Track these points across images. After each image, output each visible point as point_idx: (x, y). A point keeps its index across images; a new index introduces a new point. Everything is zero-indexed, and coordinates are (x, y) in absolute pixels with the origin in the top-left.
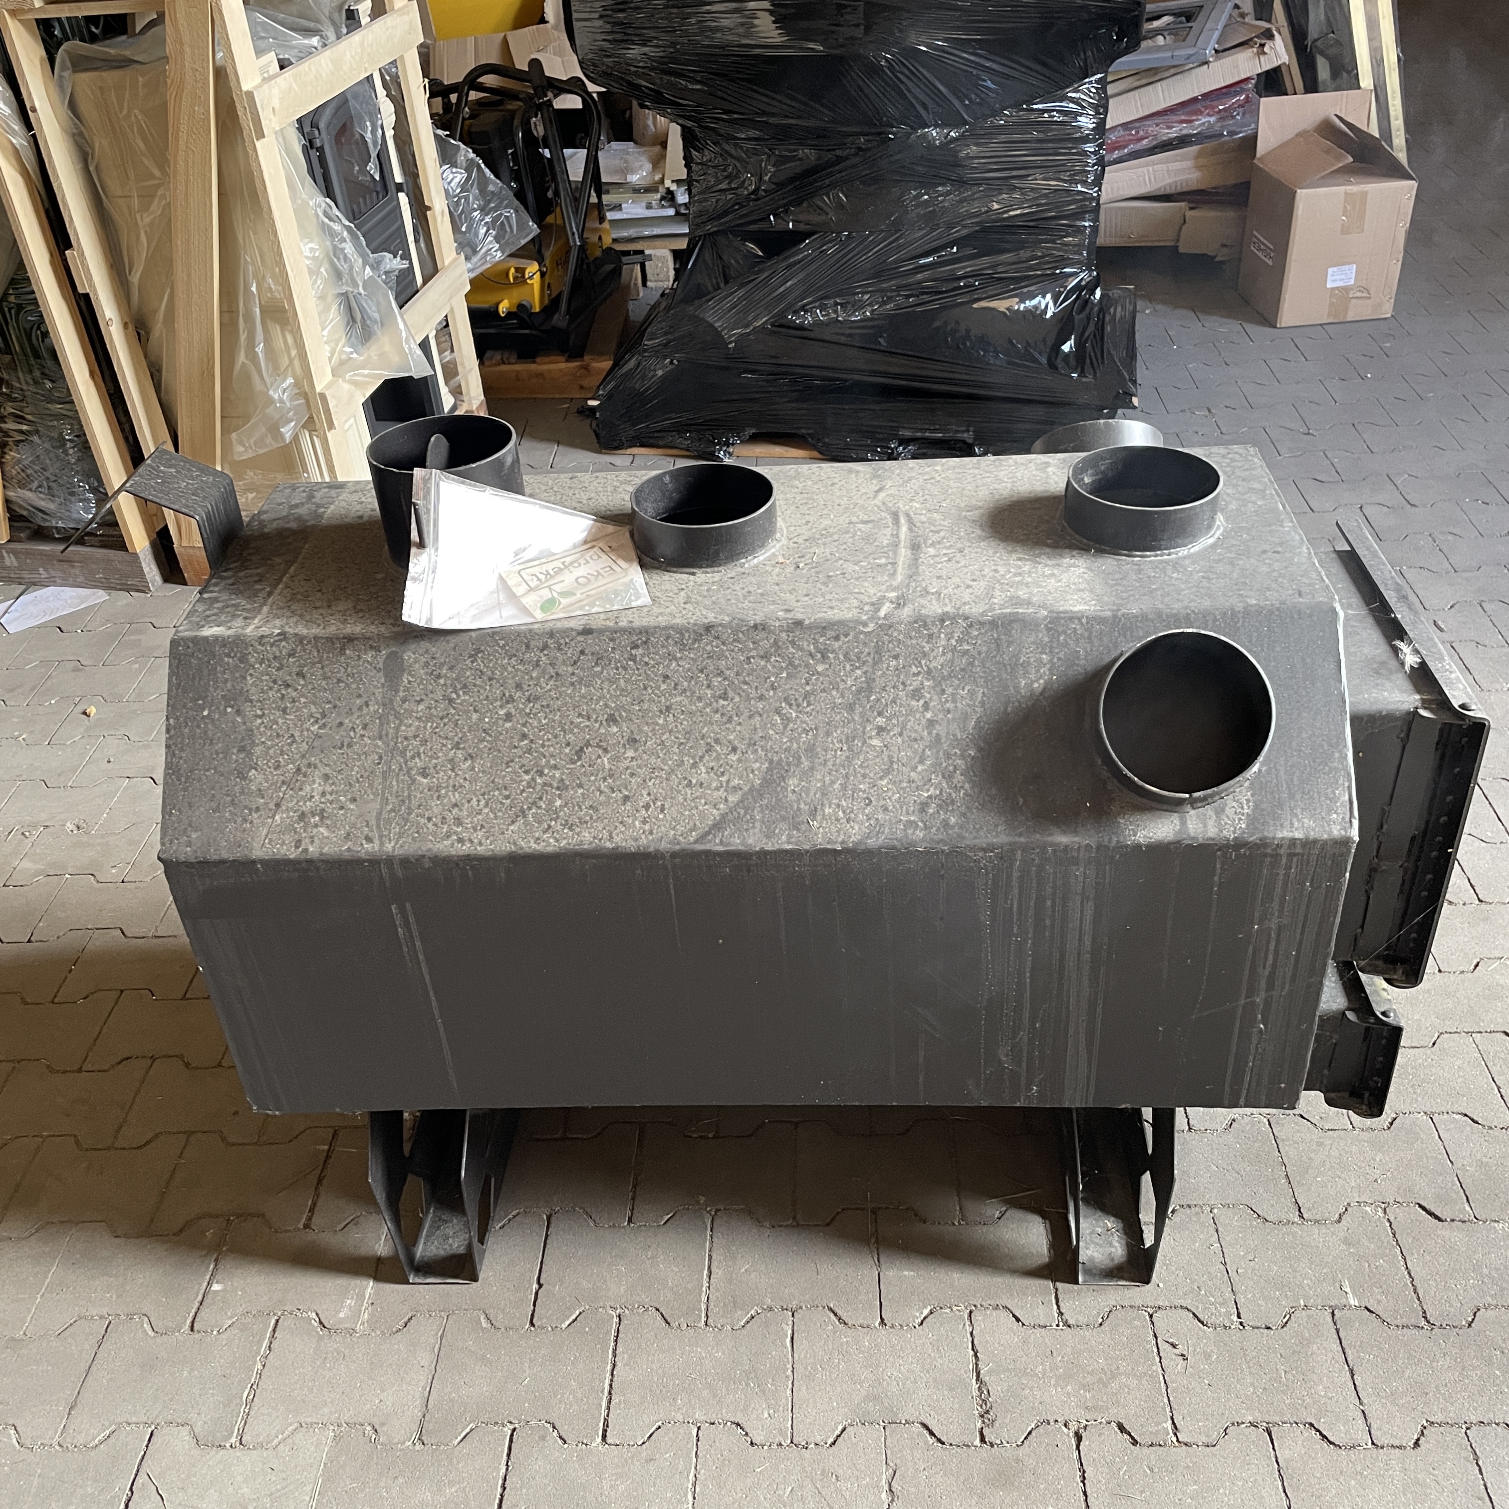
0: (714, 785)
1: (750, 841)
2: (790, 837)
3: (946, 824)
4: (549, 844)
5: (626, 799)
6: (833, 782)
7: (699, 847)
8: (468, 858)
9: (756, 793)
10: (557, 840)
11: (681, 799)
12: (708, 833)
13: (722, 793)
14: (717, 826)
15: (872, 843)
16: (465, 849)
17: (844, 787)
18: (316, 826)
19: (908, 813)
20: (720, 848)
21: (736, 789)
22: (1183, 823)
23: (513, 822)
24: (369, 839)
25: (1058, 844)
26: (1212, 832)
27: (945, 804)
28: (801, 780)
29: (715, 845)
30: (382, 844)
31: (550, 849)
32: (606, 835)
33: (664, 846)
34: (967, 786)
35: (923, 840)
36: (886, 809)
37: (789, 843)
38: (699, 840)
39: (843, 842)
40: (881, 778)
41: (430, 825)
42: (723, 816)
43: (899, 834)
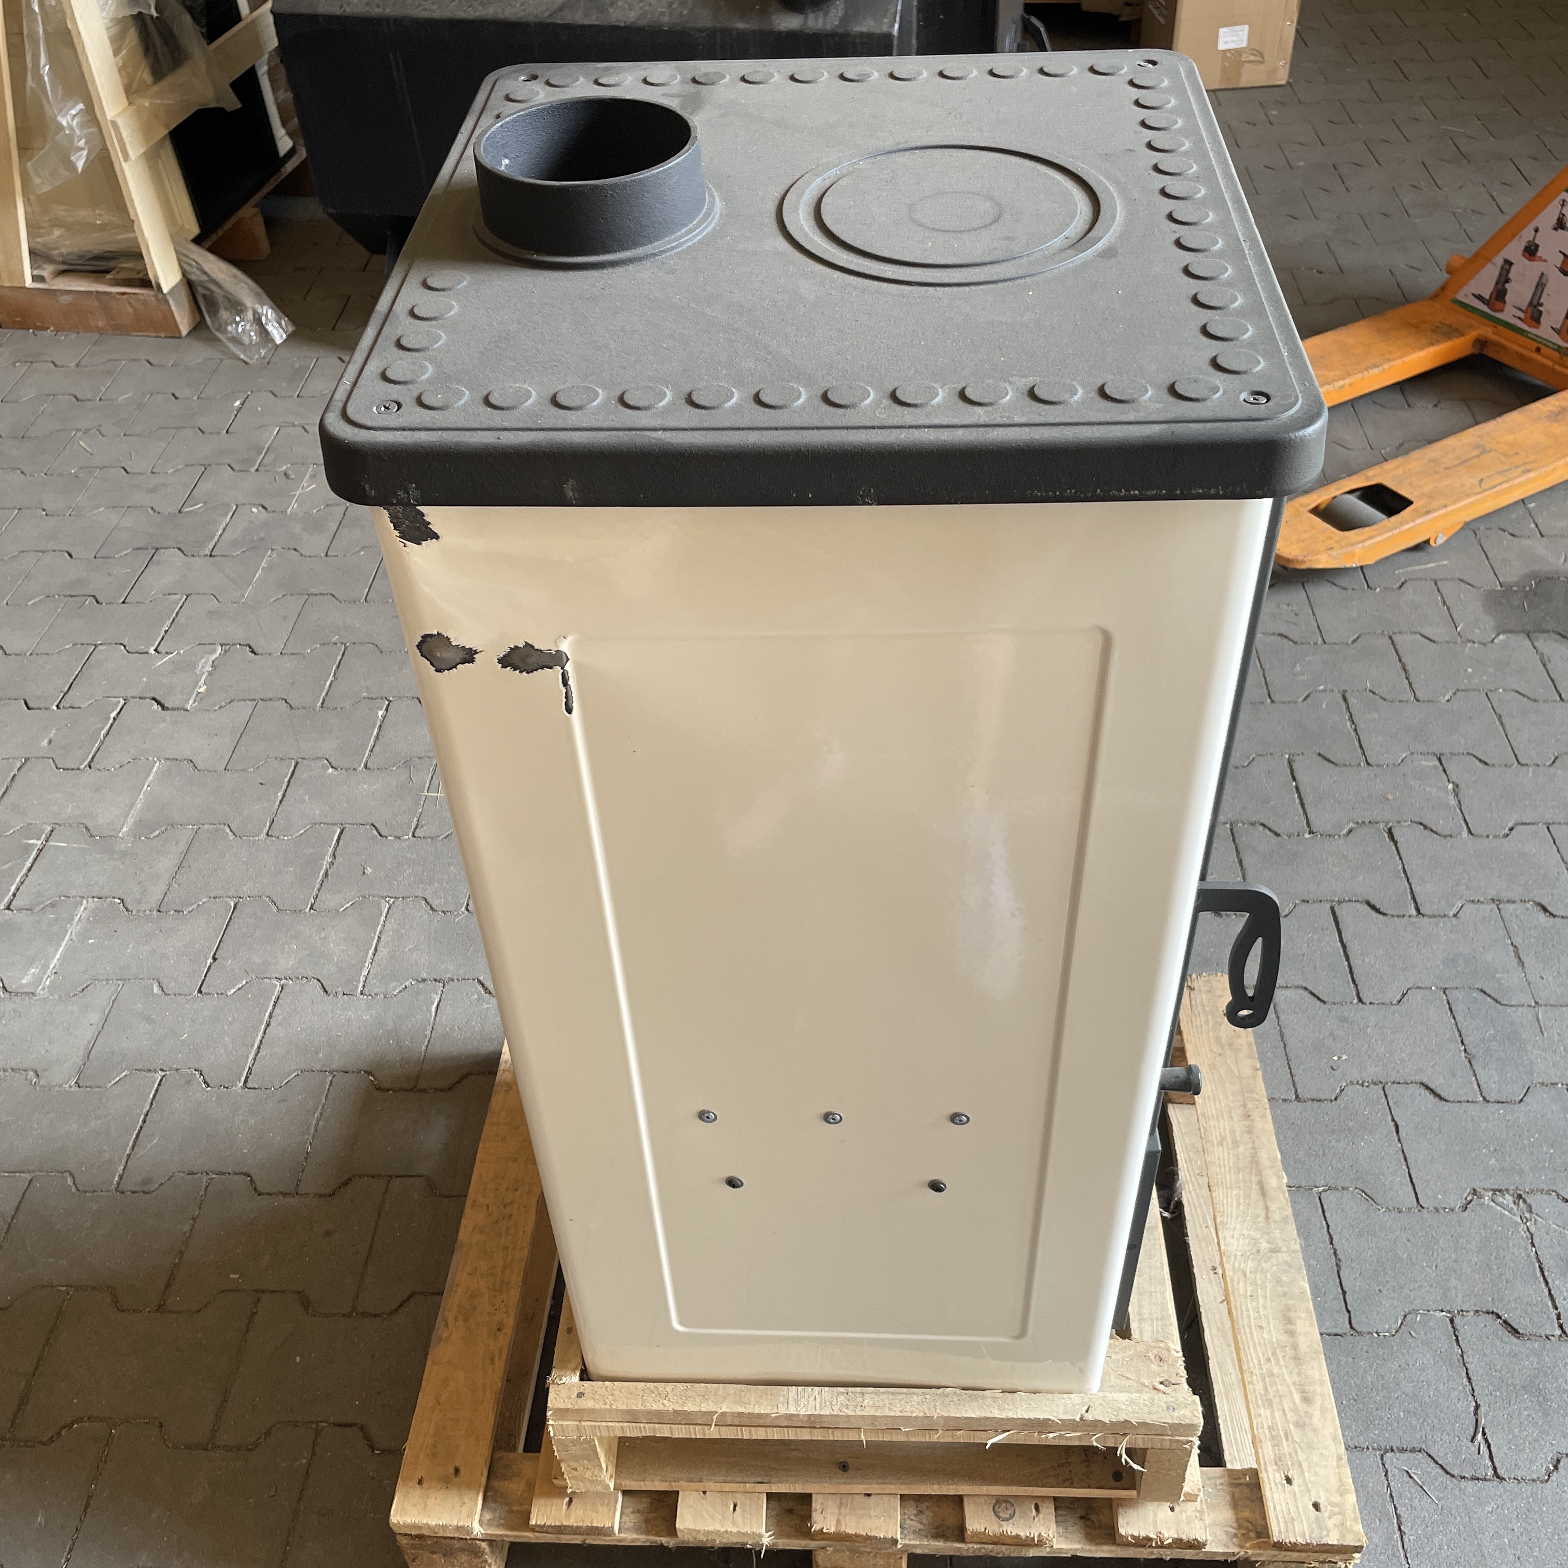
1: (577, 18)
2: (598, 17)
4: (471, 14)
7: (549, 20)
8: (427, 20)
10: (475, 12)
12: (554, 13)
15: (641, 23)
16: (427, 14)
19: (662, 7)
20: (560, 22)
22: (806, 20)
23: (452, 2)
24: (378, 6)
26: (820, 25)
27: (683, 3)
29: (558, 19)
30: (384, 9)
31: (470, 17)
32: (501, 11)
33: (531, 19)
35: (668, 22)
36: (650, 4)
37: (596, 20)
38: (550, 16)
39: (625, 22)
41: (410, 1)
42: (564, 4)
43: (655, 18)
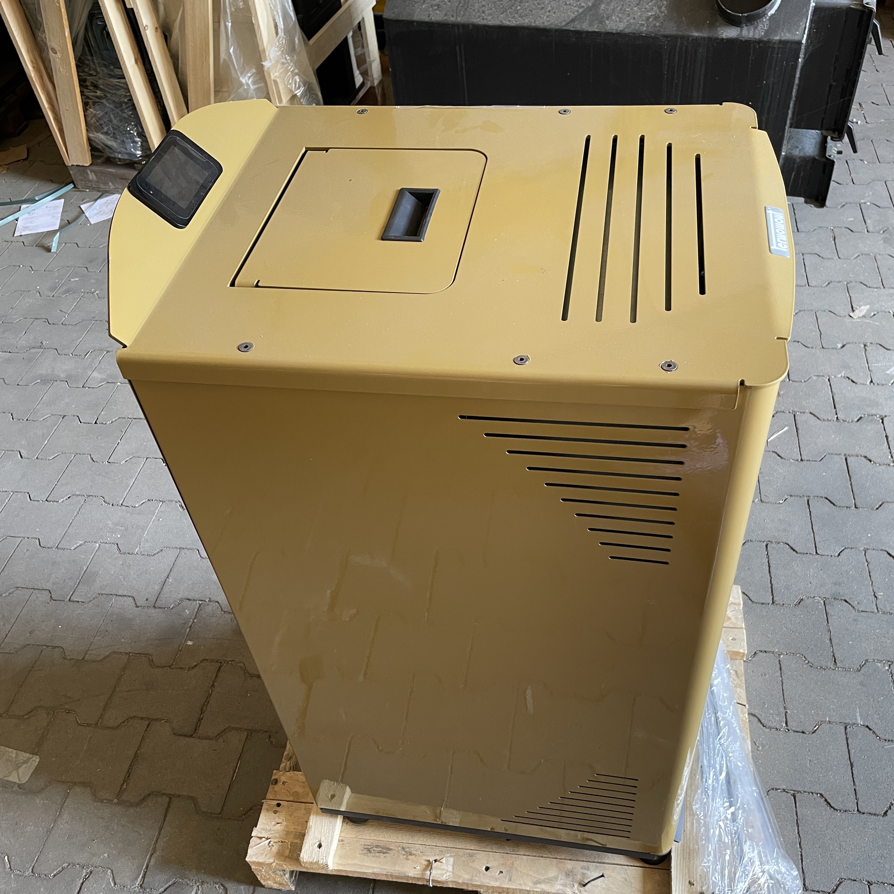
0: (575, 5)
1: (583, 27)
2: (598, 26)
3: (655, 24)
4: (513, 23)
5: (542, 8)
6: (617, 7)
7: (565, 28)
8: (485, 26)
9: (589, 9)
10: (516, 21)
11: (562, 9)
12: (569, 23)
13: (577, 8)
14: (573, 20)
16: (484, 22)
17: (621, 9)
18: (436, 10)
19: (642, 21)
20: (572, 29)
21: (583, 7)
22: (741, 31)
23: (502, 14)
24: (453, 16)
25: (693, 36)
26: (751, 35)
27: (656, 18)
28: (606, 5)
29: (571, 27)
30: (457, 18)
31: (513, 25)
32: (533, 20)
33: (553, 27)
34: (666, 12)
35: (646, 31)
36: (634, 18)
37: (597, 28)
38: (566, 25)
39: (616, 30)
40: (635, 7)
41: (474, 13)
42: (576, 17)
43: (637, 28)
